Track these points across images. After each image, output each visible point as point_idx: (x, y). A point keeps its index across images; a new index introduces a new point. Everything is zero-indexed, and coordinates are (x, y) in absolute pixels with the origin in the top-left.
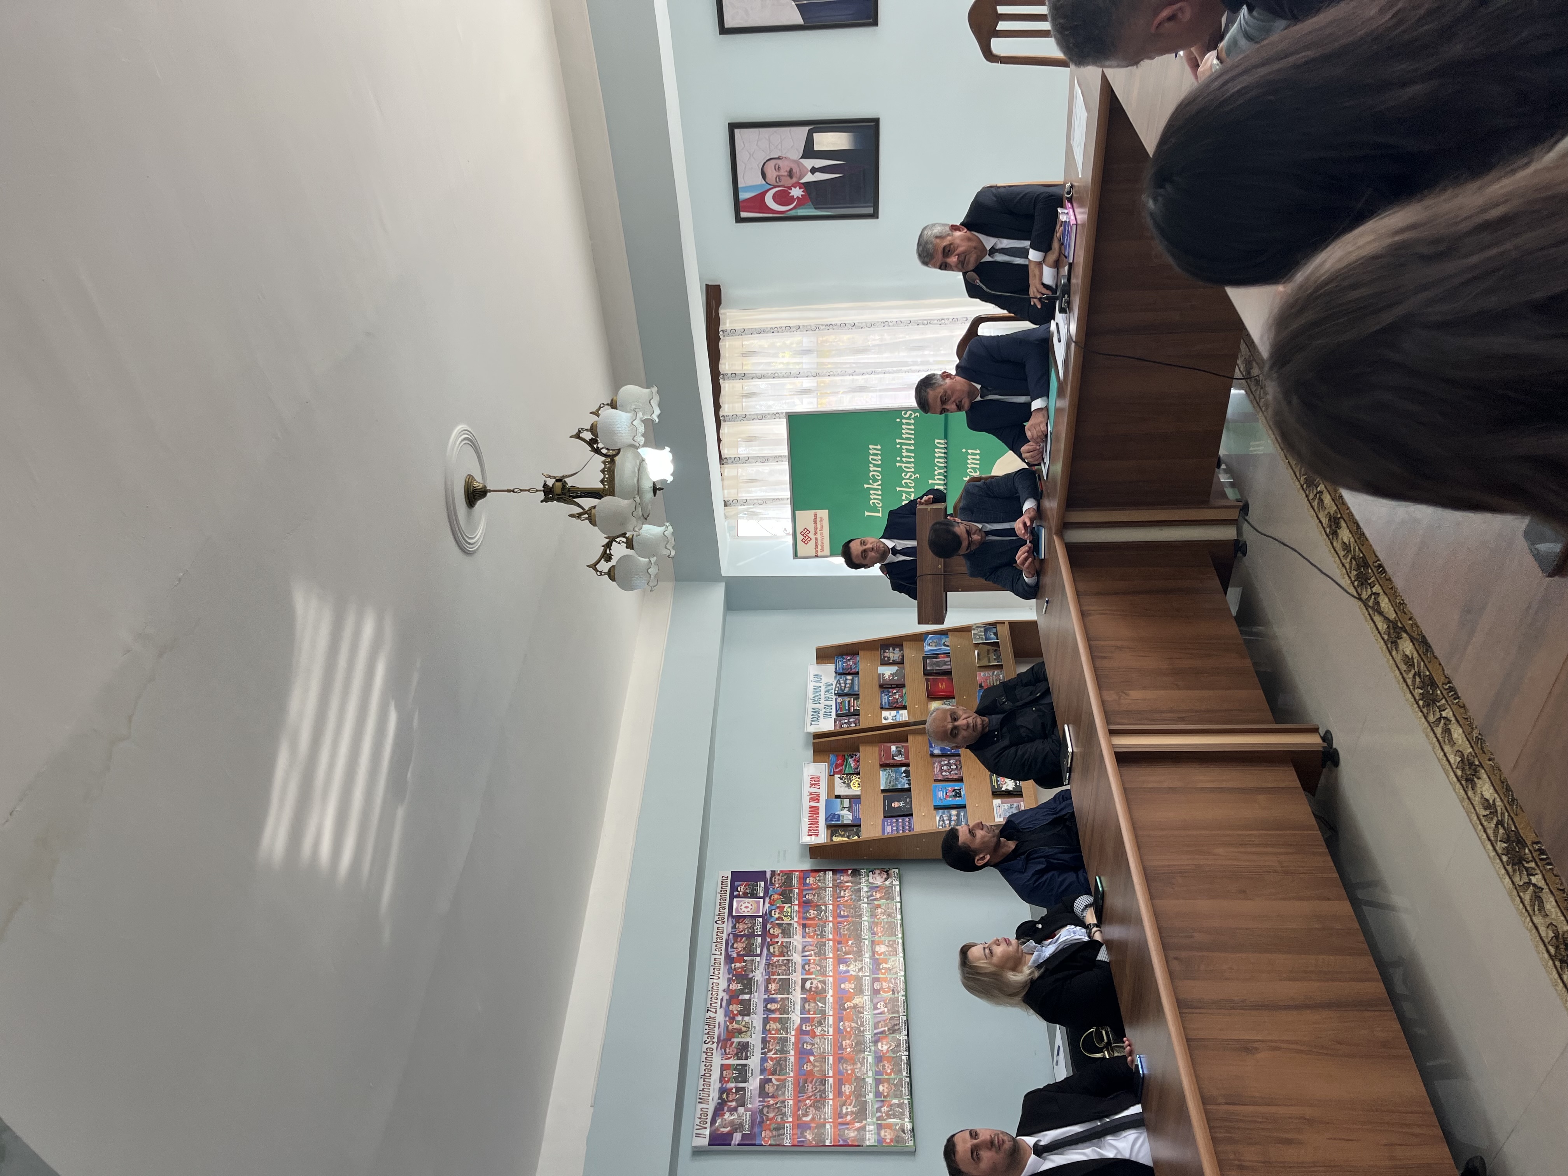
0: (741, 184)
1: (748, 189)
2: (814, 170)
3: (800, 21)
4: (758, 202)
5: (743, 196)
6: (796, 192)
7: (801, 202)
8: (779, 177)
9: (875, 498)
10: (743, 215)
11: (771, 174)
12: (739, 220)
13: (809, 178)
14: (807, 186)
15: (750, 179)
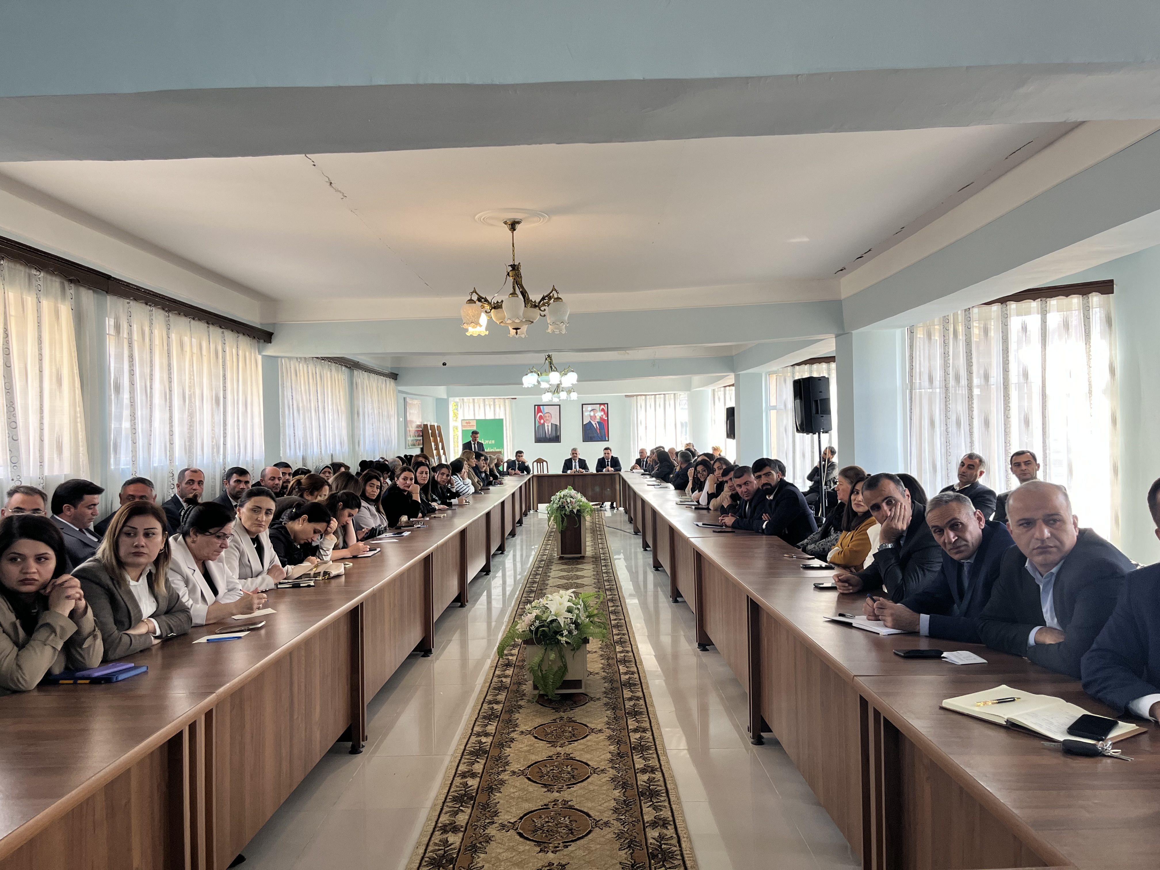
0: (545, 407)
1: (543, 408)
2: (548, 426)
3: (584, 424)
4: (539, 411)
5: (541, 407)
6: (542, 421)
7: (540, 422)
8: (546, 417)
9: (487, 442)
10: (536, 407)
11: (547, 415)
12: (535, 406)
13: (546, 425)
14: (544, 424)
15: (546, 409)
